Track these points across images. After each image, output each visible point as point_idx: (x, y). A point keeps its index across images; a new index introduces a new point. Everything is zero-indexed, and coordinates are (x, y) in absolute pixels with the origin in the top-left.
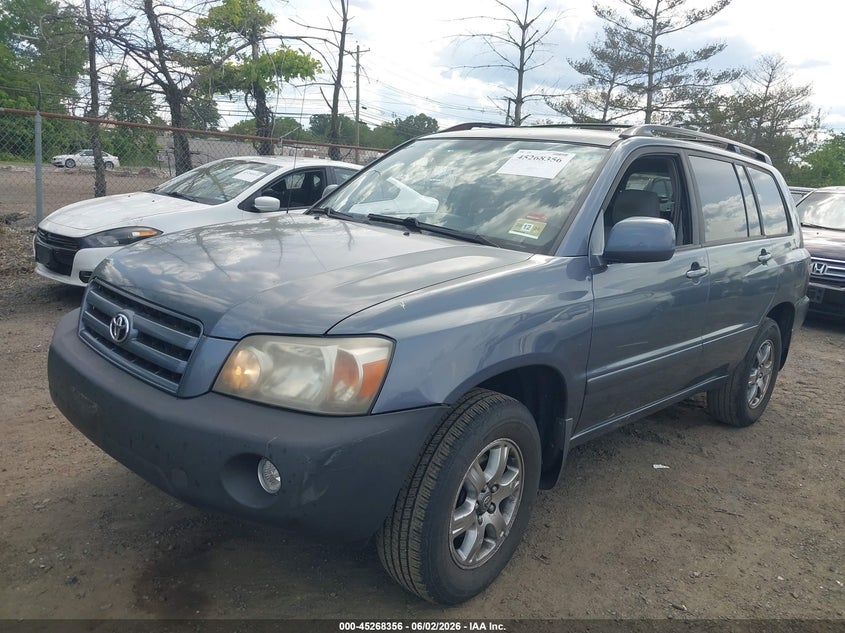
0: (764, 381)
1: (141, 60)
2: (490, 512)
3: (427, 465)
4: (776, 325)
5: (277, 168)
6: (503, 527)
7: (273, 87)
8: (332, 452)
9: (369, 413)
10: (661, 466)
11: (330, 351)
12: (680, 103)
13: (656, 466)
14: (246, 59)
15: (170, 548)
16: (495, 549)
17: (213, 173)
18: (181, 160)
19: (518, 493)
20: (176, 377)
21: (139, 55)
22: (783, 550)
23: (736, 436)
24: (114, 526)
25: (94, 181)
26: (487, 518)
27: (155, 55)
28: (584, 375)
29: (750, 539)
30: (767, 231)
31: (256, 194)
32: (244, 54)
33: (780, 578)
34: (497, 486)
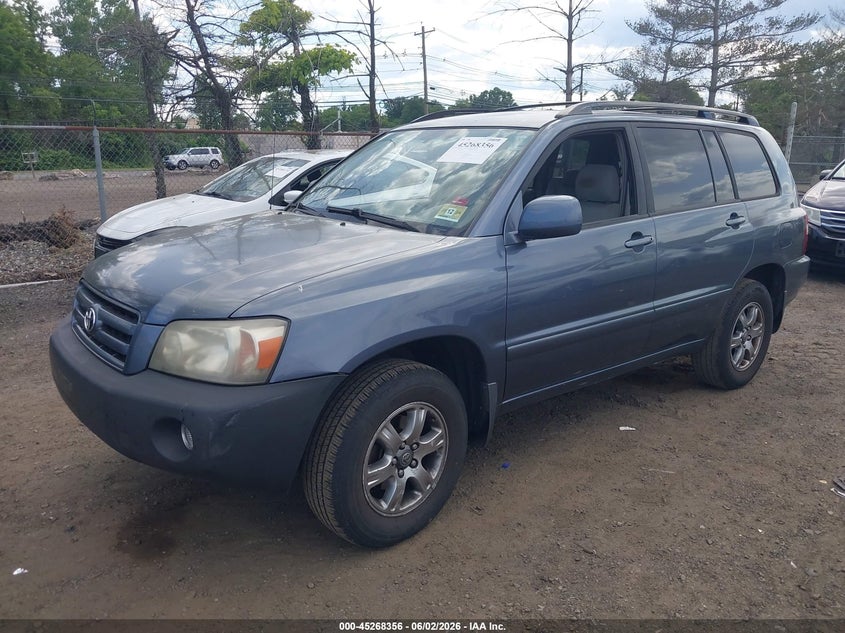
0: (754, 342)
1: (190, 68)
2: (412, 467)
3: (336, 426)
4: (763, 287)
5: (306, 162)
6: (429, 481)
7: (314, 81)
8: (232, 415)
9: (268, 382)
10: (628, 428)
11: (234, 331)
12: (749, 56)
13: (622, 428)
14: (288, 58)
15: (155, 503)
16: (421, 499)
17: (259, 167)
18: (233, 159)
19: (444, 450)
20: (121, 357)
21: (190, 65)
22: (718, 502)
23: (720, 399)
24: (116, 487)
25: (155, 185)
26: (409, 473)
27: (202, 64)
28: (502, 344)
29: (688, 492)
30: (742, 195)
31: (285, 189)
32: (286, 53)
33: (702, 527)
34: (418, 444)
